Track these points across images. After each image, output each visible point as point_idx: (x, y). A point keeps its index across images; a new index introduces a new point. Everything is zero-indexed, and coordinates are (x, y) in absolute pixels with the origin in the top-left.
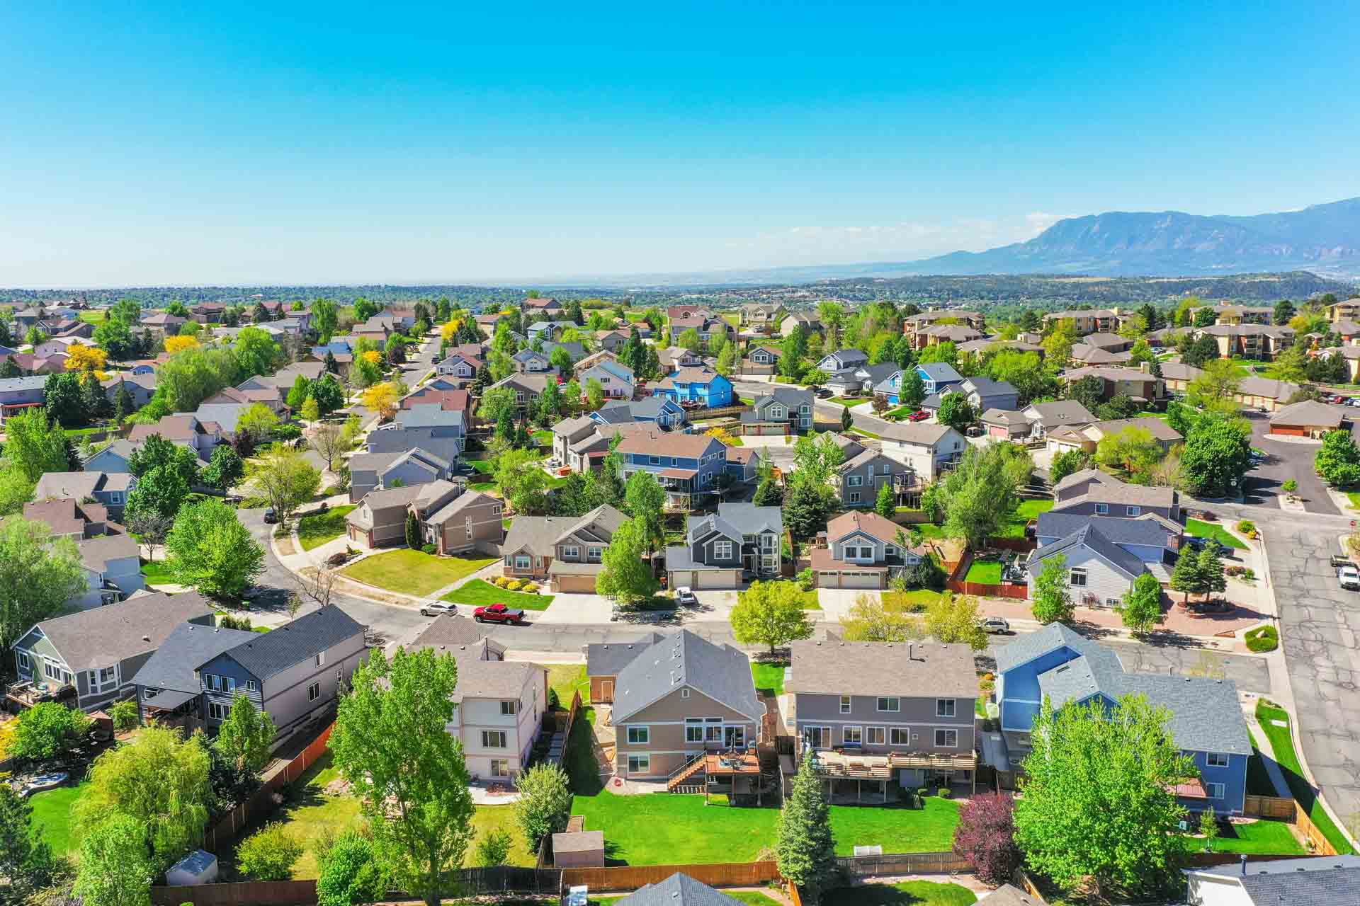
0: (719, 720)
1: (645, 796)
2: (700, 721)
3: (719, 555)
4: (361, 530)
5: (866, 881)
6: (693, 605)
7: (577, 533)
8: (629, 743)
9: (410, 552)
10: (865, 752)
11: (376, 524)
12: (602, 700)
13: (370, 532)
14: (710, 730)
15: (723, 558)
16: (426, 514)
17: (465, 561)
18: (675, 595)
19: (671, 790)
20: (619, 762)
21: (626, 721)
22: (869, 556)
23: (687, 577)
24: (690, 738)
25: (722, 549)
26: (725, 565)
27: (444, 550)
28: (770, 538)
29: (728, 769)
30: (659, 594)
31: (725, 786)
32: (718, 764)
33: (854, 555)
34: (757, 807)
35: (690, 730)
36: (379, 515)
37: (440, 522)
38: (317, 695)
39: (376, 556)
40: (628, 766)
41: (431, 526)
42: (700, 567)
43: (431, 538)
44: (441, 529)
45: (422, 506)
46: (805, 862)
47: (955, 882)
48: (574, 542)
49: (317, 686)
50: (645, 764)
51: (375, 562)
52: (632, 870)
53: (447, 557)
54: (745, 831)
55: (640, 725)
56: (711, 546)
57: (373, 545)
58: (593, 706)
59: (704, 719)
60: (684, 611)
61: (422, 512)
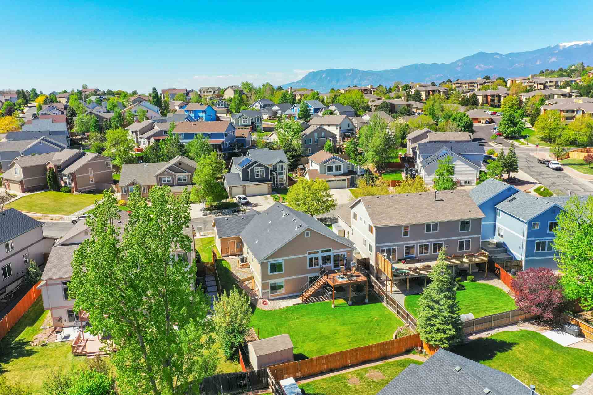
0: (330, 250)
1: (288, 309)
2: (317, 252)
3: (257, 175)
4: (14, 182)
5: (471, 338)
6: (248, 204)
7: (169, 168)
8: (270, 274)
9: (51, 194)
10: (419, 261)
11: (25, 177)
12: (229, 254)
13: (21, 182)
14: (323, 258)
15: (260, 177)
16: (60, 168)
17: (91, 195)
18: (235, 200)
19: (305, 301)
20: (263, 288)
21: (266, 259)
22: (340, 170)
23: (240, 189)
24: (311, 265)
25: (260, 171)
26: (261, 181)
27: (76, 190)
28: (282, 166)
29: (345, 281)
30: (224, 201)
31: (340, 293)
32: (337, 279)
33: (332, 170)
34: (365, 304)
35: (311, 260)
36: (26, 170)
37: (72, 171)
38: (10, 274)
39: (29, 196)
40: (269, 290)
41: (65, 175)
42: (246, 183)
43: (66, 183)
44: (73, 176)
45: (58, 164)
46: (450, 330)
47: (523, 328)
48: (169, 174)
49: (9, 267)
50: (281, 287)
51: (29, 200)
52: (312, 361)
53: (79, 194)
54: (370, 319)
55: (276, 260)
56: (253, 170)
57: (24, 190)
58: (224, 258)
59: (320, 252)
60: (244, 207)
61: (58, 167)
